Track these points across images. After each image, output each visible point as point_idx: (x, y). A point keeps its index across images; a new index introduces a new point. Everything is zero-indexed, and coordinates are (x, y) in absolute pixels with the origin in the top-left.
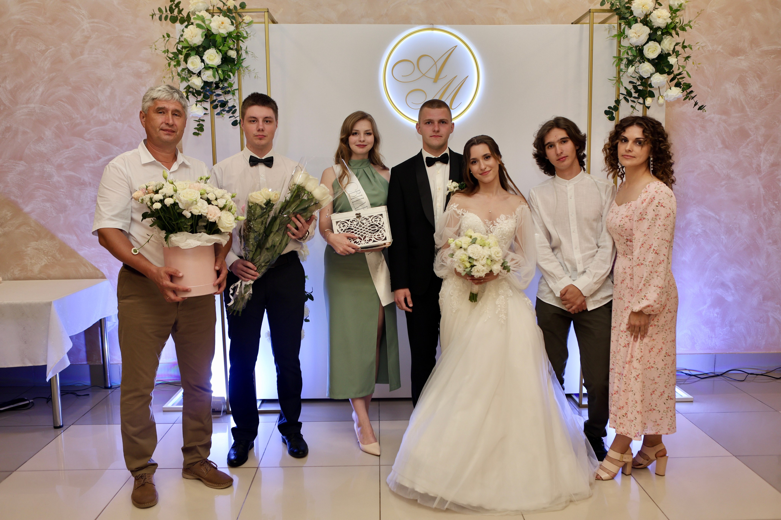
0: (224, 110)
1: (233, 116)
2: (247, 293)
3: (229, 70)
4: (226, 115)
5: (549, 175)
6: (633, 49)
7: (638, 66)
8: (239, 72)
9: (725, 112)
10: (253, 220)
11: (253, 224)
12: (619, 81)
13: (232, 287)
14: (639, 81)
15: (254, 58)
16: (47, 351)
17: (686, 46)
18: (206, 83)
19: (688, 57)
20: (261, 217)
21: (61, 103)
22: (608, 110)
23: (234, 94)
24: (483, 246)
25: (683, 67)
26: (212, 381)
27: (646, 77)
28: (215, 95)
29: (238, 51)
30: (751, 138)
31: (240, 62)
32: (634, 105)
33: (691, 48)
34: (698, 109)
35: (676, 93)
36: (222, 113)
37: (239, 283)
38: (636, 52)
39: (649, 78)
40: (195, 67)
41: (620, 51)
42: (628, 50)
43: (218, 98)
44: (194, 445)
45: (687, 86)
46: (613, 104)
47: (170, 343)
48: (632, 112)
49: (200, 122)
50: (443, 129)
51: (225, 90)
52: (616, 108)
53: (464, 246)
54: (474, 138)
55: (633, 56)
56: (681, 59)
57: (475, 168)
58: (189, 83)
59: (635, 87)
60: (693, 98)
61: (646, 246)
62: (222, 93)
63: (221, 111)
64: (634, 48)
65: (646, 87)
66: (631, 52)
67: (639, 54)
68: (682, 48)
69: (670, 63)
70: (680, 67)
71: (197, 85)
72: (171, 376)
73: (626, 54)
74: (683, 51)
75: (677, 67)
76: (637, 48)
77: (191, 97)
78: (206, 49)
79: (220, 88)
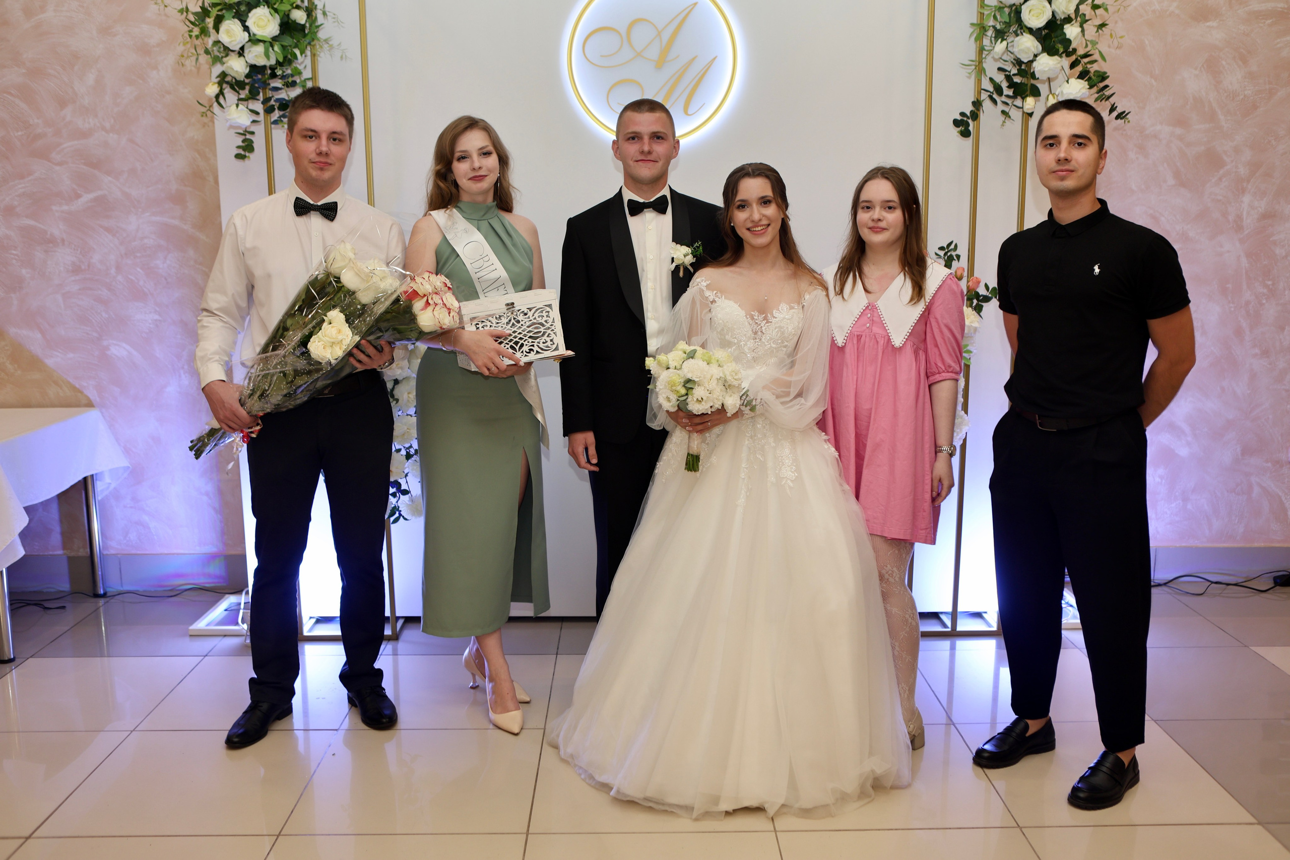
3: (293, 46)
6: (1004, 12)
7: (1013, 41)
8: (313, 49)
9: (1181, 122)
12: (980, 66)
14: (1016, 67)
15: (338, 23)
17: (1098, 5)
18: (254, 69)
19: (1102, 26)
22: (959, 118)
24: (708, 361)
25: (1094, 43)
27: (1025, 61)
28: (270, 89)
29: (310, 11)
30: (1226, 168)
31: (313, 31)
33: (1106, 10)
34: (1117, 117)
35: (1077, 87)
36: (282, 121)
38: (1010, 16)
39: (1031, 62)
40: (233, 39)
41: (982, 14)
42: (995, 11)
43: (274, 93)
45: (1099, 76)
46: (968, 109)
48: (1004, 122)
49: (245, 135)
50: (659, 150)
51: (286, 81)
52: (975, 116)
55: (1005, 22)
56: (1090, 28)
57: (741, 218)
58: (225, 68)
59: (1008, 78)
60: (1109, 97)
62: (283, 85)
63: (280, 117)
64: (1006, 9)
65: (1027, 78)
66: (1001, 15)
67: (1015, 19)
68: (1091, 8)
69: (1067, 37)
70: (1088, 43)
71: (237, 71)
72: (210, 576)
73: (992, 18)
74: (1093, 13)
75: (1082, 42)
76: (1011, 9)
77: (228, 92)
78: (251, 7)
79: (279, 77)
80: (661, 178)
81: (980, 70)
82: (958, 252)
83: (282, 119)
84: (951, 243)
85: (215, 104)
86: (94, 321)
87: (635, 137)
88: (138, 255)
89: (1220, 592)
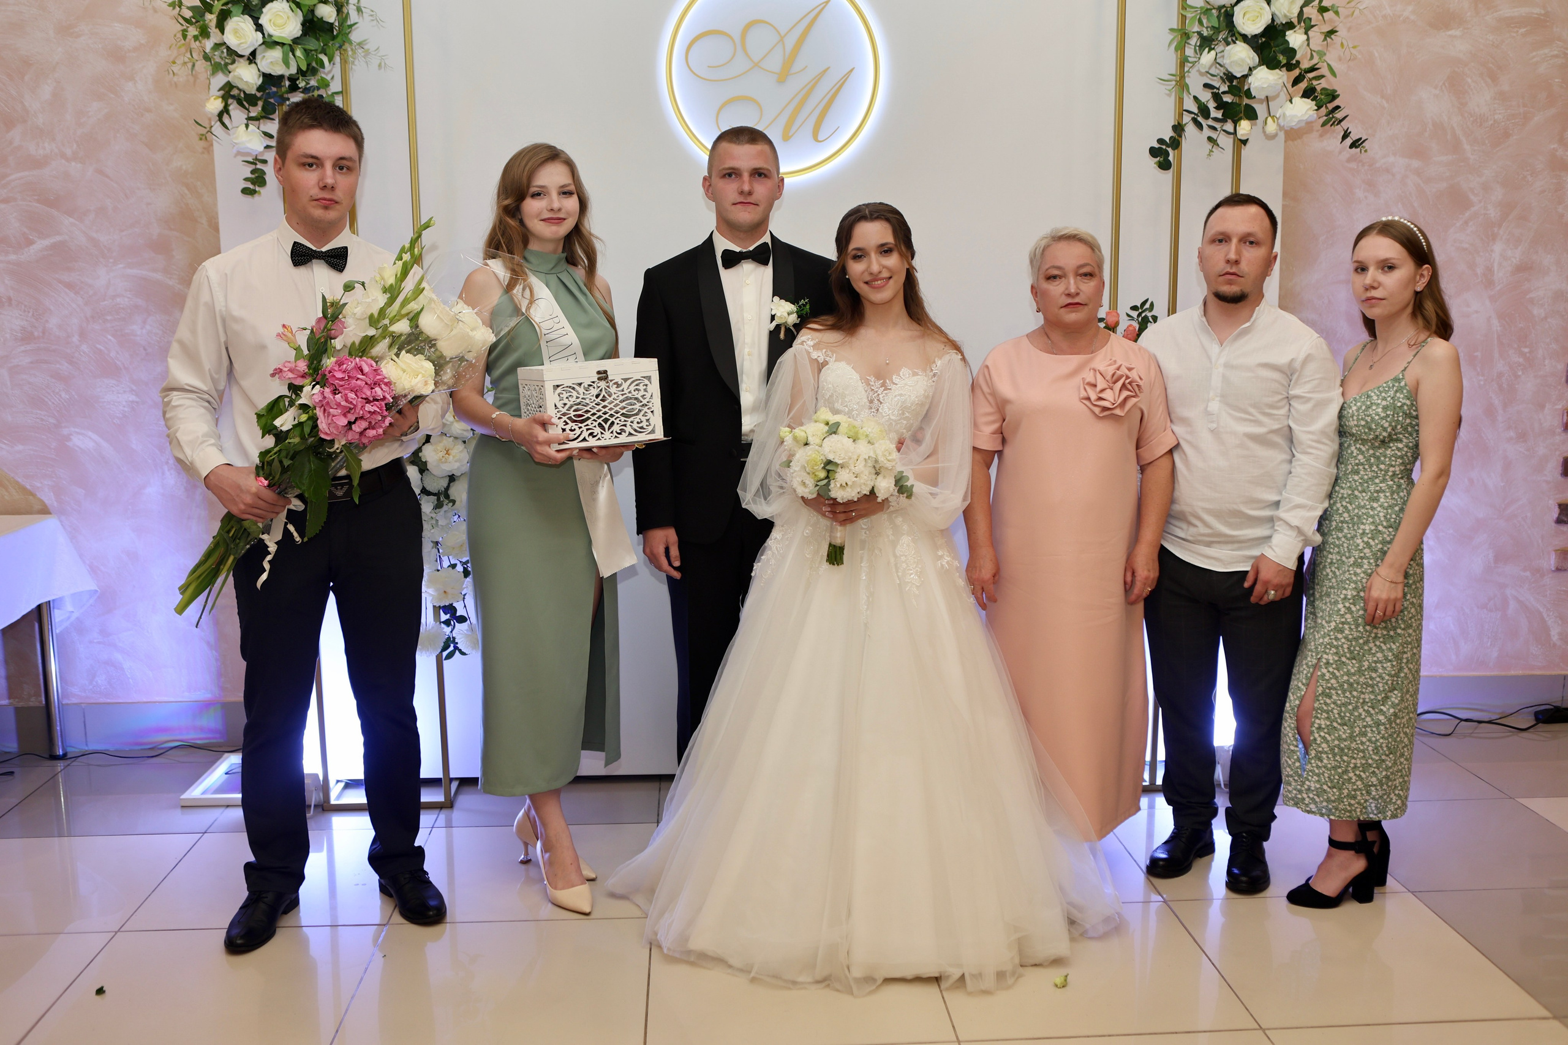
3: (319, 51)
6: (1213, 14)
7: (1223, 51)
8: (343, 54)
9: (1418, 152)
12: (1181, 82)
14: (1225, 83)
15: (375, 21)
17: (1326, 7)
18: (269, 79)
19: (1332, 32)
22: (1156, 145)
24: (852, 438)
25: (1321, 54)
27: (1239, 75)
29: (339, 6)
30: (1473, 209)
31: (344, 32)
33: (1337, 13)
34: (1351, 147)
35: (1302, 109)
38: (1219, 19)
39: (1245, 77)
40: (242, 41)
41: (1184, 17)
42: (1201, 13)
45: (1327, 95)
46: (1167, 134)
48: (1211, 151)
49: (256, 164)
50: (761, 190)
52: (1175, 143)
53: (813, 440)
55: (1213, 27)
56: (1316, 35)
58: (230, 78)
59: (1216, 97)
60: (1341, 121)
64: (1214, 11)
65: (1240, 97)
66: (1208, 19)
67: (1224, 24)
68: (1318, 11)
69: (1291, 46)
70: (1313, 53)
71: (247, 83)
72: (202, 729)
73: (1197, 22)
74: (1321, 17)
75: (1306, 53)
76: (1220, 11)
77: (234, 109)
79: (301, 90)
80: (762, 224)
81: (1181, 85)
82: (1153, 313)
84: (1146, 301)
85: (218, 123)
86: (50, 403)
88: (109, 318)
89: (1471, 731)
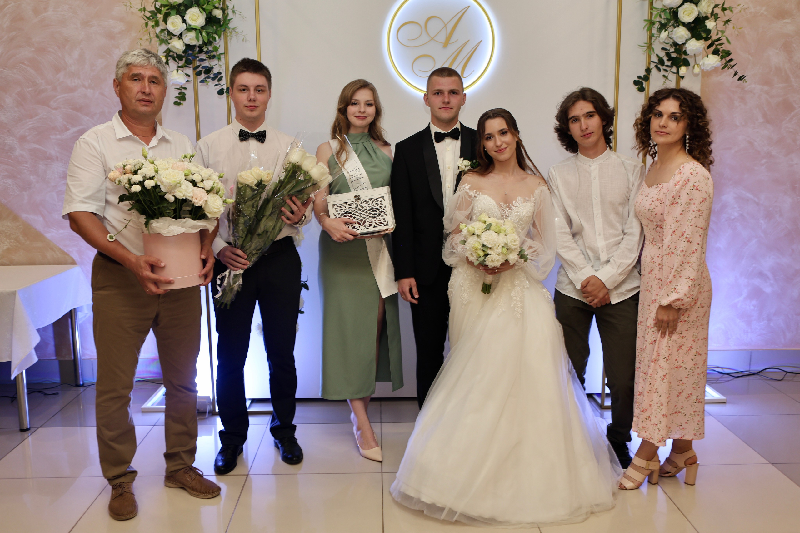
0: (208, 78)
1: (220, 84)
2: (236, 284)
3: (214, 32)
4: (211, 83)
5: (571, 152)
7: (672, 31)
8: (226, 34)
9: (767, 82)
10: (243, 203)
11: (242, 208)
12: (650, 47)
13: (219, 277)
14: (672, 47)
15: (242, 18)
16: (11, 345)
17: (726, 8)
18: (188, 47)
19: (728, 21)
20: (252, 200)
21: (23, 66)
22: (637, 79)
23: (219, 59)
24: (498, 232)
25: (723, 32)
26: (197, 380)
27: (680, 43)
28: (199, 60)
29: (224, 10)
30: (795, 111)
31: (226, 23)
32: (666, 74)
33: (732, 11)
34: (739, 80)
35: (713, 61)
36: (206, 81)
37: (227, 273)
38: (670, 15)
39: (684, 44)
40: (176, 28)
41: (651, 14)
42: (661, 12)
43: (202, 63)
44: (178, 451)
45: (726, 53)
46: (642, 73)
47: (151, 339)
48: (665, 82)
49: (181, 90)
50: (454, 101)
51: (209, 54)
52: (646, 78)
53: (477, 233)
54: (489, 111)
55: (667, 19)
56: (720, 23)
57: (490, 145)
58: (169, 46)
59: (668, 55)
60: (732, 67)
61: (678, 233)
62: (207, 58)
63: (205, 78)
64: (667, 11)
65: (681, 54)
66: (665, 14)
67: (673, 17)
68: (722, 10)
69: (708, 28)
70: (719, 31)
71: (178, 49)
72: (150, 372)
73: (659, 16)
74: (723, 13)
75: (715, 31)
76: (671, 11)
77: (172, 62)
78: (187, 7)
79: (204, 52)
80: (455, 118)
83: (207, 79)
87: (439, 92)
89: (792, 378)
